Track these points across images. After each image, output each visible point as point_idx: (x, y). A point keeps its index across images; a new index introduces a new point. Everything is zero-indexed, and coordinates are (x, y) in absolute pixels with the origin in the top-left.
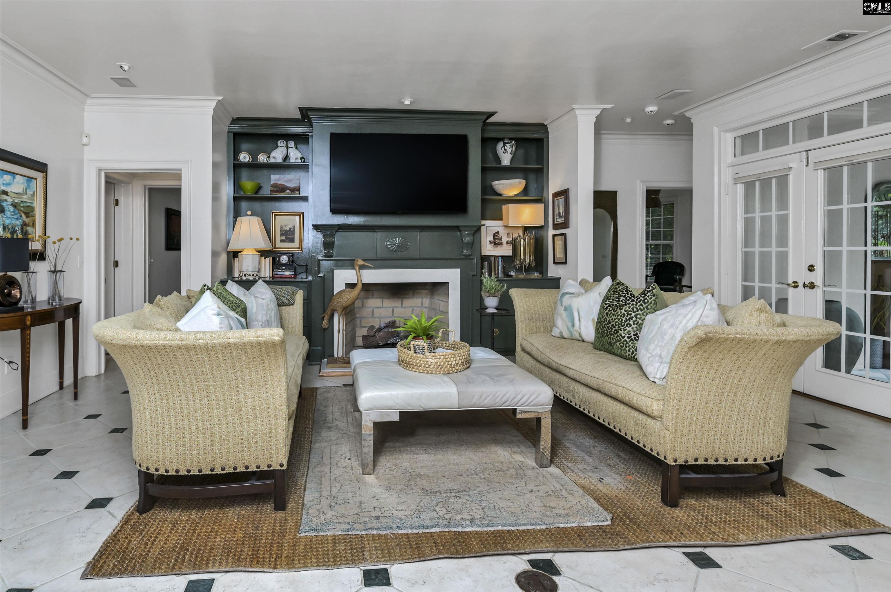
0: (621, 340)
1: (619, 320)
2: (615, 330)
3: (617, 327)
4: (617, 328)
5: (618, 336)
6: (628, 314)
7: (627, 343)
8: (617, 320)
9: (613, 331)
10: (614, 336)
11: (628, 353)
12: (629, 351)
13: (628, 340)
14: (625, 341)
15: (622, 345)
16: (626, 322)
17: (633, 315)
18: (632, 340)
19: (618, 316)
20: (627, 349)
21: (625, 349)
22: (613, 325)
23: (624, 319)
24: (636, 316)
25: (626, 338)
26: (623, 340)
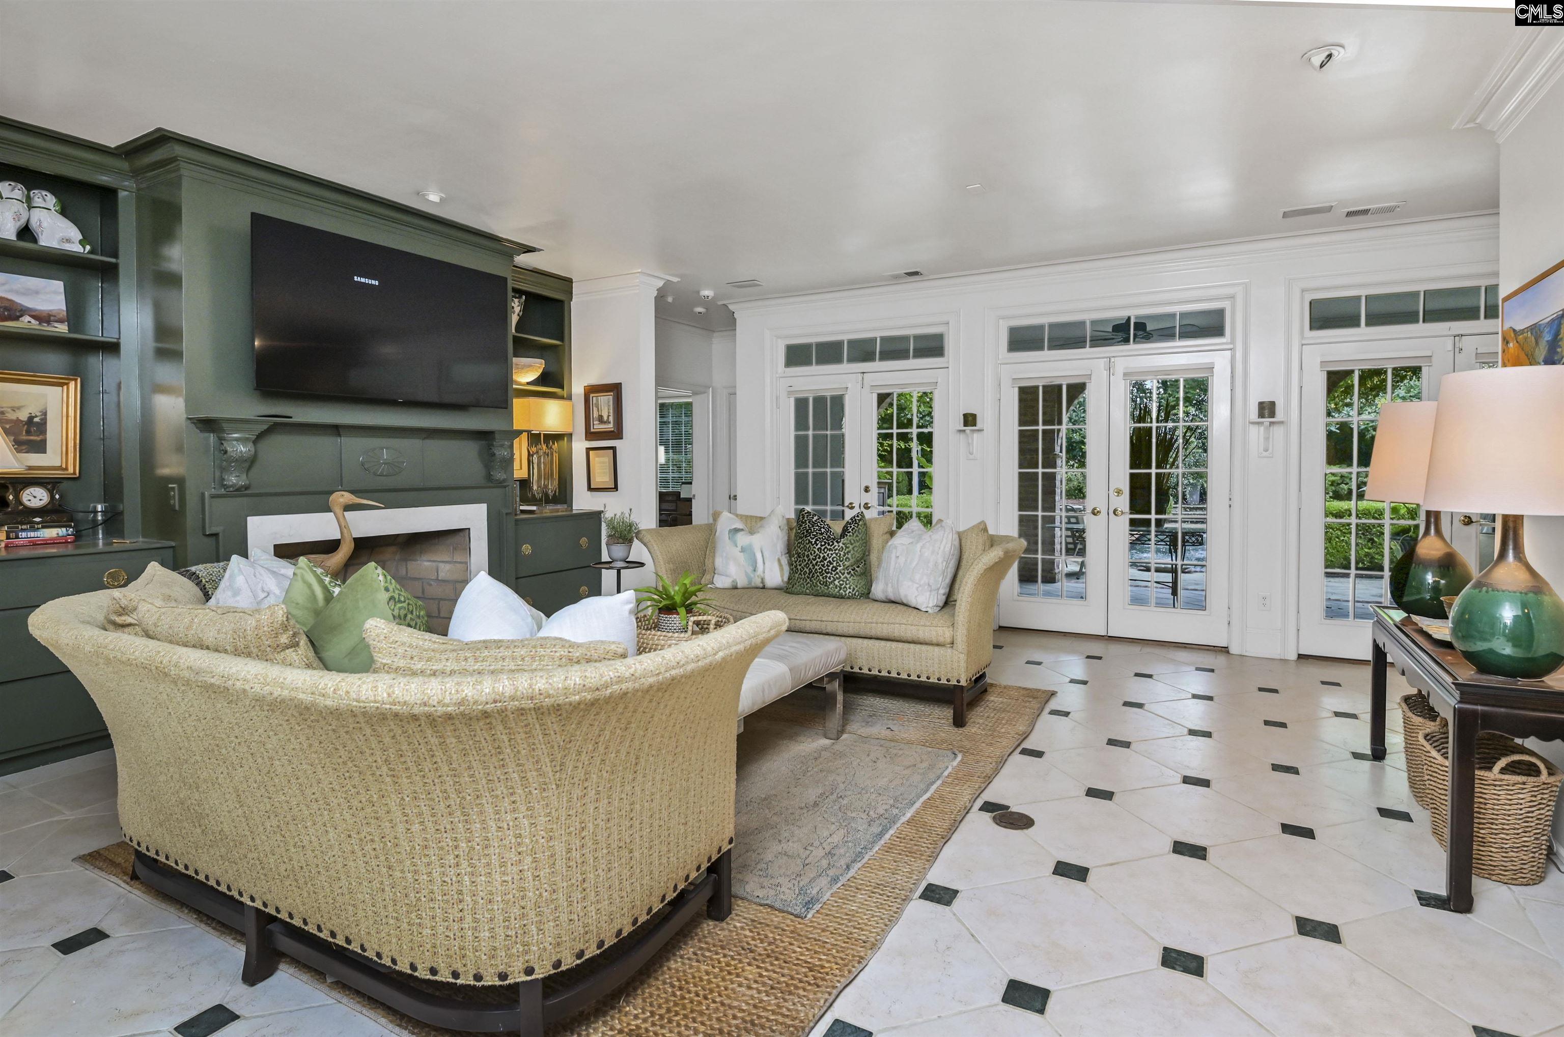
0: (840, 577)
1: (837, 554)
2: (833, 567)
3: (835, 563)
4: (835, 565)
5: (837, 573)
6: (847, 547)
7: (847, 580)
8: (834, 555)
9: (830, 568)
10: (832, 574)
11: (849, 590)
12: (850, 588)
13: (848, 576)
14: (846, 577)
15: (841, 582)
16: (844, 556)
17: (851, 547)
18: (852, 575)
19: (835, 550)
20: (848, 586)
21: (845, 587)
22: (829, 562)
23: (842, 553)
24: (853, 548)
25: (846, 574)
26: (842, 577)
